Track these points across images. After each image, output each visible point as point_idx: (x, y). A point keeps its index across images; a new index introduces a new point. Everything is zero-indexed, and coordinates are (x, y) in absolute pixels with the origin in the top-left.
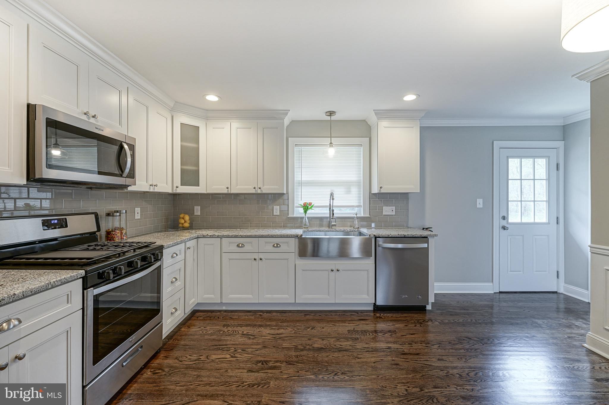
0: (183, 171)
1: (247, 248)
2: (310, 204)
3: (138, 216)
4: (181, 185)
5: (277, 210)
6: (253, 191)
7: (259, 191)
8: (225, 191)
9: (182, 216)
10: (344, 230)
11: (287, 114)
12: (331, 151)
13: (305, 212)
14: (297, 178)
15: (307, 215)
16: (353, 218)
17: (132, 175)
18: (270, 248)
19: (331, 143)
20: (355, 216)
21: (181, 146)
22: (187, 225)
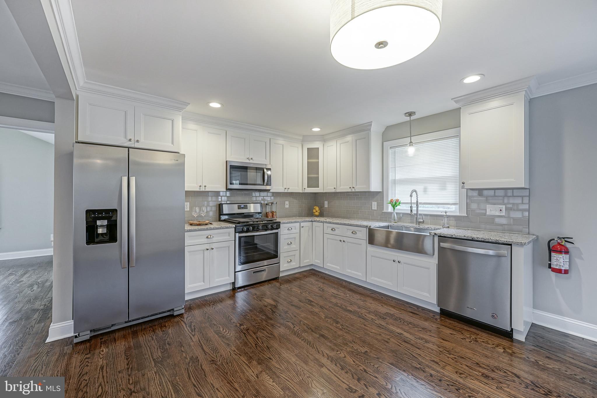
0: (309, 178)
1: (337, 232)
2: (397, 200)
3: (287, 206)
4: (308, 188)
5: (374, 205)
6: (349, 190)
7: (353, 190)
8: (334, 191)
9: (315, 207)
10: (427, 227)
11: (371, 125)
12: (411, 150)
13: (394, 209)
14: (391, 177)
15: (396, 211)
16: (442, 216)
17: (269, 183)
18: (349, 234)
19: (411, 142)
20: (444, 214)
21: (308, 162)
22: (317, 214)
